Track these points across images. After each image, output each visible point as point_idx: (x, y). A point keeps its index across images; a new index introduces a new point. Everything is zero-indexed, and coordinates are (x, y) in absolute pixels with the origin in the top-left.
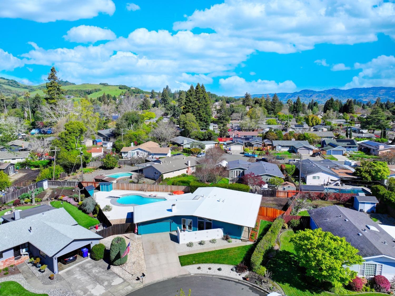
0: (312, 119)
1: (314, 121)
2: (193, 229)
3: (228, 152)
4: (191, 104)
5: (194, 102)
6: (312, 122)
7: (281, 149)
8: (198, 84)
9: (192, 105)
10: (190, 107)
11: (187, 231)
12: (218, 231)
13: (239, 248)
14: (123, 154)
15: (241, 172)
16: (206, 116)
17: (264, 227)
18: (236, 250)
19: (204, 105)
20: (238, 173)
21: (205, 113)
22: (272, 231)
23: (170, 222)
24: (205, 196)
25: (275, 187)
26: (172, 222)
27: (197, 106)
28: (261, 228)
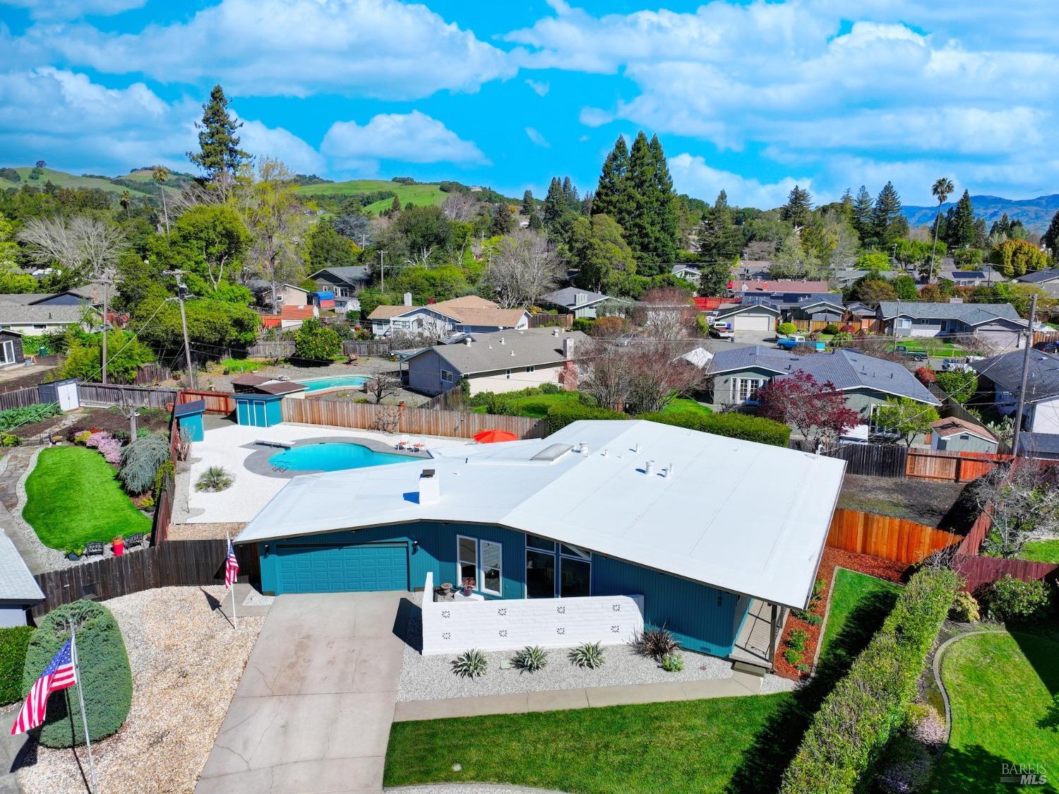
0: (1015, 254)
1: (1022, 258)
2: (504, 587)
3: (722, 335)
4: (615, 198)
5: (625, 190)
6: (1013, 262)
7: (909, 331)
8: (641, 135)
9: (618, 201)
10: (611, 208)
11: (479, 593)
12: (616, 608)
13: (713, 709)
14: (375, 327)
15: (761, 384)
16: (663, 236)
17: (853, 603)
18: (698, 722)
19: (657, 200)
20: (749, 388)
21: (658, 227)
22: (899, 629)
23: (407, 548)
24: (585, 450)
25: (898, 439)
26: (415, 551)
27: (635, 205)
28: (836, 606)
